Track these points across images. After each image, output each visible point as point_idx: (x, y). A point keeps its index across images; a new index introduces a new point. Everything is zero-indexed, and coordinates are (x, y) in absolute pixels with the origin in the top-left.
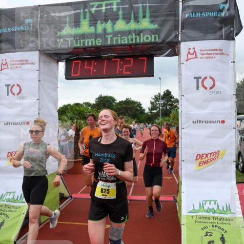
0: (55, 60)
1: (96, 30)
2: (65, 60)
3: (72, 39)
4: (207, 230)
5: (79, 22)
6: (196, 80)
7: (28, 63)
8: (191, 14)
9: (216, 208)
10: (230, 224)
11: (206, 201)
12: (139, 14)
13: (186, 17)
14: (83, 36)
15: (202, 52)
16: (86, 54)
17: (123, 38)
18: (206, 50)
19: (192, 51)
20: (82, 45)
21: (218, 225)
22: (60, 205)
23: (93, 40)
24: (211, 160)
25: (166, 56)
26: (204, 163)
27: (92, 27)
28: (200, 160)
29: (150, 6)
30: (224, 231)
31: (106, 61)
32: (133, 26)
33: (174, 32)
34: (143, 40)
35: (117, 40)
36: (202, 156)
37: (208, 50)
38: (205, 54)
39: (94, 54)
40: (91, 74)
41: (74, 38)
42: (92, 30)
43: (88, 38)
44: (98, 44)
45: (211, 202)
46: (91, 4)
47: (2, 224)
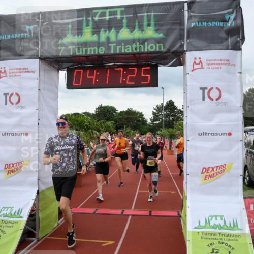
0: (56, 68)
1: (99, 38)
2: (66, 69)
3: (74, 47)
4: (213, 247)
5: (82, 29)
6: (201, 91)
7: (28, 72)
8: (197, 23)
9: (222, 224)
10: (237, 240)
11: (212, 217)
12: (143, 22)
13: (192, 26)
14: (86, 44)
15: (209, 62)
17: (126, 47)
18: (212, 60)
19: (198, 61)
20: (84, 54)
21: (225, 242)
22: (59, 219)
23: (96, 48)
24: (218, 173)
25: (171, 66)
26: (210, 176)
27: (95, 35)
28: (206, 174)
29: (154, 15)
30: (231, 248)
31: (109, 70)
32: (137, 34)
33: (179, 41)
34: (148, 49)
35: (120, 49)
36: (208, 170)
38: (211, 64)
39: (96, 63)
40: (94, 83)
41: (76, 46)
42: (95, 38)
43: (91, 47)
44: (101, 53)
45: (218, 218)
46: (94, 11)
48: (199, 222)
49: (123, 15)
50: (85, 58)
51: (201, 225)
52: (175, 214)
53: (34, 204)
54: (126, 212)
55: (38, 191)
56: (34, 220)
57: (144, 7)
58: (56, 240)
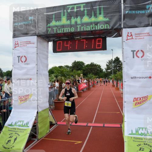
0: (46, 41)
1: (71, 22)
2: (52, 41)
3: (56, 28)
4: (140, 147)
5: (61, 17)
6: (132, 52)
7: (31, 43)
8: (129, 11)
11: (140, 128)
12: (97, 12)
13: (126, 13)
14: (63, 26)
15: (136, 35)
16: (65, 37)
17: (87, 27)
18: (138, 34)
19: (130, 35)
20: (62, 32)
21: (148, 143)
22: (50, 129)
23: (69, 28)
24: (143, 101)
25: (114, 37)
26: (139, 103)
27: (68, 21)
28: (136, 102)
31: (77, 41)
32: (93, 19)
33: (119, 22)
34: (100, 28)
35: (83, 28)
36: (137, 99)
37: (140, 34)
39: (70, 37)
40: (69, 49)
41: (57, 28)
42: (68, 22)
43: (66, 28)
44: (72, 31)
45: (143, 129)
46: (68, 7)
47: (15, 139)
48: (132, 131)
49: (85, 8)
51: (133, 132)
52: (118, 126)
53: (36, 119)
54: (89, 124)
55: (38, 112)
56: (36, 129)
57: (97, 3)
58: (48, 140)
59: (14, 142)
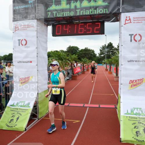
0: (46, 24)
1: (70, 6)
2: (52, 25)
3: (56, 12)
6: (130, 36)
11: (135, 108)
14: (63, 10)
15: (134, 19)
16: (64, 21)
17: (86, 11)
18: (136, 18)
20: (62, 16)
21: (142, 122)
23: (69, 12)
24: (138, 84)
25: (112, 22)
26: (134, 85)
27: (68, 5)
28: (132, 84)
31: (76, 25)
32: (92, 4)
33: (117, 7)
34: (99, 12)
35: (83, 13)
36: (133, 82)
38: (136, 20)
39: (68, 21)
40: (68, 33)
42: (68, 7)
44: (71, 15)
47: (18, 119)
48: (127, 111)
50: (62, 18)
52: (113, 106)
53: (36, 100)
54: (86, 105)
55: (38, 93)
56: (36, 109)
58: (48, 119)
59: (17, 121)
